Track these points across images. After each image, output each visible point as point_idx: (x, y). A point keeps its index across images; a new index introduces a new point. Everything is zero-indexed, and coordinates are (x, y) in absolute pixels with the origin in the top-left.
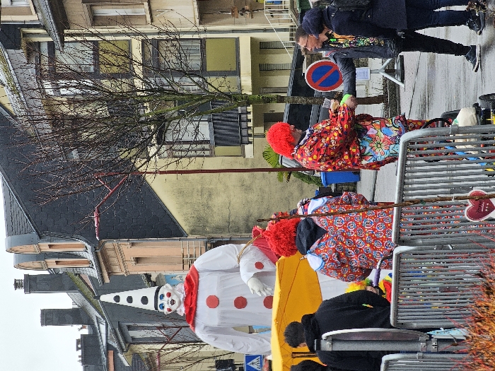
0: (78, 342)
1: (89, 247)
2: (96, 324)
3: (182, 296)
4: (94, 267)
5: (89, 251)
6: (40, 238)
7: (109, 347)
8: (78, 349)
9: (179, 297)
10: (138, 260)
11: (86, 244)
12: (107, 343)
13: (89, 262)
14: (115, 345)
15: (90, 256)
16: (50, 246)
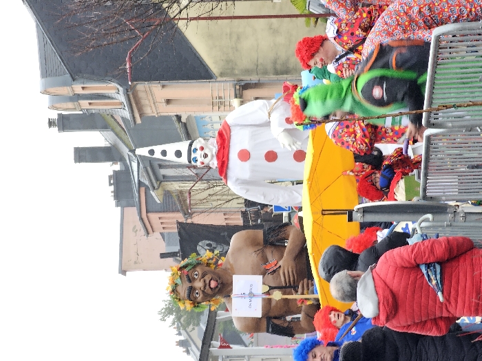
0: (110, 177)
1: (121, 89)
2: (128, 161)
3: (215, 150)
4: (126, 108)
5: (121, 92)
6: (74, 80)
7: (140, 183)
8: (110, 184)
9: (211, 150)
10: (168, 101)
11: (119, 87)
12: (139, 181)
13: (122, 103)
14: (147, 183)
15: (122, 98)
16: (83, 88)
